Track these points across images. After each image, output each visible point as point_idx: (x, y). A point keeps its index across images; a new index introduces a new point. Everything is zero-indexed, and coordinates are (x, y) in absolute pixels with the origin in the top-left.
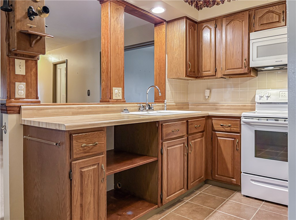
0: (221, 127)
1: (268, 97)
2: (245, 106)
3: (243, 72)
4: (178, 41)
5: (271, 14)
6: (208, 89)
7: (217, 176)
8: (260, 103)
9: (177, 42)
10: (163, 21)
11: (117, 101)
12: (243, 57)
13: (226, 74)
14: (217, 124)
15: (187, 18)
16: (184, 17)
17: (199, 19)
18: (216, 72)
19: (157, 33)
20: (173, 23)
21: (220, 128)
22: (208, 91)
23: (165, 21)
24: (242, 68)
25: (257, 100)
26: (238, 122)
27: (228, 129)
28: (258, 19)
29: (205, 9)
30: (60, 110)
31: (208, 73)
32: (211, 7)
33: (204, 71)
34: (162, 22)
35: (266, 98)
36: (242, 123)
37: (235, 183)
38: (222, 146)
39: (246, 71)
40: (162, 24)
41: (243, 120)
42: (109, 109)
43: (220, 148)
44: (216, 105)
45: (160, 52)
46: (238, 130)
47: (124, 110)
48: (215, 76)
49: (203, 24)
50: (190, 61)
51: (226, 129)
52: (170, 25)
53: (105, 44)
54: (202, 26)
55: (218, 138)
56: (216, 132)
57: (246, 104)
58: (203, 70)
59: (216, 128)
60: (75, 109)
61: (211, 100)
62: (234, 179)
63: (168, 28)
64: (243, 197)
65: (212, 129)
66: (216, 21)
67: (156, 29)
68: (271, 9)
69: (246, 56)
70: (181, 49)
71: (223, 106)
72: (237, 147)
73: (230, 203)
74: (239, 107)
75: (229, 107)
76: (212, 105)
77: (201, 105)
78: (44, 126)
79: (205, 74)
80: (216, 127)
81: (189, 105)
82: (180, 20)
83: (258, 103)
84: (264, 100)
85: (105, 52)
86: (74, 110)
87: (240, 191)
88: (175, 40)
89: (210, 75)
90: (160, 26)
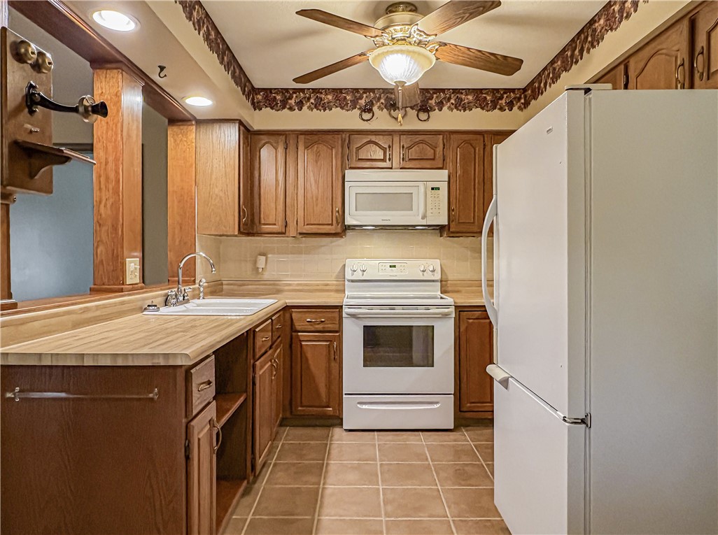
0: (308, 323)
1: (364, 271)
2: (327, 285)
3: (334, 232)
4: (221, 163)
5: (374, 147)
6: (260, 255)
7: (300, 408)
8: (353, 281)
9: (219, 165)
10: (192, 118)
11: (133, 288)
12: (334, 208)
13: (305, 231)
14: (300, 320)
15: (241, 123)
16: (237, 120)
17: (256, 126)
18: (286, 226)
19: (175, 141)
20: (210, 126)
21: (306, 327)
22: (262, 259)
23: (195, 118)
24: (332, 225)
25: (348, 276)
26: (336, 315)
27: (320, 327)
28: (355, 150)
29: (267, 111)
30: (53, 320)
31: (274, 228)
32: (279, 110)
33: (265, 224)
34: (190, 120)
35: (361, 273)
36: (344, 315)
37: (332, 413)
38: (309, 355)
39: (339, 230)
40: (189, 123)
41: (346, 310)
42: (125, 307)
43: (307, 360)
44: (277, 285)
45: (182, 180)
46: (336, 327)
47: (149, 306)
48: (284, 233)
49: (262, 137)
50: (244, 204)
51: (317, 326)
52: (203, 129)
53: (107, 163)
54: (260, 140)
55: (303, 343)
56: (299, 334)
57: (328, 282)
58: (263, 222)
59: (298, 328)
60: (76, 313)
61: (267, 276)
62: (330, 407)
63: (198, 134)
64: (345, 433)
65: (292, 328)
66: (285, 138)
67: (172, 131)
68: (373, 138)
69: (338, 206)
70: (228, 180)
71: (290, 285)
72: (335, 355)
73: (336, 446)
74: (318, 288)
75: (300, 288)
76: (270, 285)
77: (248, 285)
78: (108, 363)
79: (266, 228)
80: (298, 325)
81: (222, 284)
82: (226, 124)
83: (349, 281)
84: (358, 276)
85: (107, 179)
86: (74, 317)
87: (341, 425)
88: (215, 161)
89: (274, 231)
90: (182, 127)
